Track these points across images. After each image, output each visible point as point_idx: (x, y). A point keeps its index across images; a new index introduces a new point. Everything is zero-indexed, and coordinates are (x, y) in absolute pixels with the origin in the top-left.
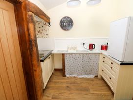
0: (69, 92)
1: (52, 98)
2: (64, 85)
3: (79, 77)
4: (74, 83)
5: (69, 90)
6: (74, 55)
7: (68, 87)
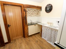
0: (35, 43)
1: (29, 40)
2: (37, 40)
3: (48, 42)
4: (42, 42)
5: (36, 43)
6: (46, 28)
7: (37, 41)
